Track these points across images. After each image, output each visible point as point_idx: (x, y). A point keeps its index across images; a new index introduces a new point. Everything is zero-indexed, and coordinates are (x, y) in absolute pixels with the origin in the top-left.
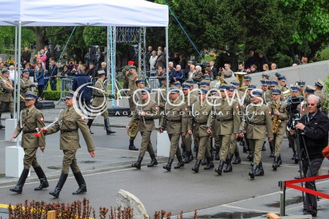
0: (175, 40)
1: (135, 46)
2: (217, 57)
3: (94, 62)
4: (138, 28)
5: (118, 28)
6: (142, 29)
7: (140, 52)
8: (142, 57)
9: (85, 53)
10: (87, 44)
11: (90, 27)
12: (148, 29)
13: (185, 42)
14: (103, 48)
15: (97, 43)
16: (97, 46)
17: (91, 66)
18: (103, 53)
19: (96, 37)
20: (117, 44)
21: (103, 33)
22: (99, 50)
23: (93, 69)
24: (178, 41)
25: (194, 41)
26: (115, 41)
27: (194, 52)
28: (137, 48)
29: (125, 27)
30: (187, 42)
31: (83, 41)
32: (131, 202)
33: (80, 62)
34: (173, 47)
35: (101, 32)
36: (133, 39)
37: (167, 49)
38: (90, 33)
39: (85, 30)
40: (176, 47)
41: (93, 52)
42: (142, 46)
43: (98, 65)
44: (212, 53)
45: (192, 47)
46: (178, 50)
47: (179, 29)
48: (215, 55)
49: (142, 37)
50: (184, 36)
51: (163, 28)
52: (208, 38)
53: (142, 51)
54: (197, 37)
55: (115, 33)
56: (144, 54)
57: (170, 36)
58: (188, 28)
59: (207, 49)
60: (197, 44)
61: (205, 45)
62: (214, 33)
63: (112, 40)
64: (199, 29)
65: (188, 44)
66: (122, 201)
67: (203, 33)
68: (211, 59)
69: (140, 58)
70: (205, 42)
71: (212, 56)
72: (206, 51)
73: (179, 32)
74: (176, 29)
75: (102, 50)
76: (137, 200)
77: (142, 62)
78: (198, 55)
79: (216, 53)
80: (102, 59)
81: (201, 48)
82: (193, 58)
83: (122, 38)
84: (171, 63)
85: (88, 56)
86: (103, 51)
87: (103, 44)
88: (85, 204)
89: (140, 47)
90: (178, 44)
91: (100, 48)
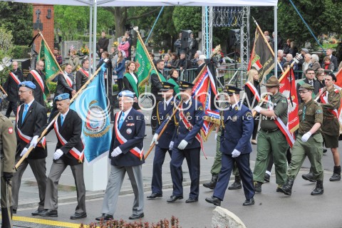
0: (286, 22)
1: (237, 30)
2: (340, 44)
3: (186, 50)
4: (240, 8)
5: (216, 8)
6: (245, 9)
7: (242, 38)
8: (245, 44)
9: (174, 40)
10: (177, 29)
11: (181, 7)
12: (253, 9)
13: (298, 25)
14: (197, 34)
15: (190, 27)
16: (189, 31)
17: (182, 56)
18: (197, 39)
19: (188, 20)
20: (214, 28)
21: (197, 15)
22: (192, 35)
23: (184, 59)
24: (290, 24)
25: (309, 23)
26: (211, 25)
27: (309, 38)
28: (239, 33)
29: (224, 7)
30: (300, 25)
31: (173, 25)
32: (230, 221)
33: (169, 51)
34: (284, 31)
35: (194, 14)
36: (233, 22)
37: (275, 34)
38: (181, 14)
39: (175, 12)
40: (287, 31)
41: (185, 38)
42: (245, 31)
43: (190, 54)
44: (332, 39)
45: (308, 31)
46: (289, 35)
47: (291, 9)
48: (336, 41)
49: (245, 20)
50: (298, 17)
51: (271, 8)
52: (328, 20)
53: (245, 37)
54: (314, 19)
55: (211, 15)
56: (248, 40)
57: (280, 18)
58: (303, 8)
59: (326, 34)
60: (313, 28)
61: (323, 28)
62: (335, 14)
63: (207, 24)
64: (316, 9)
65: (303, 28)
66: (219, 221)
67: (321, 14)
68: (332, 46)
69: (242, 46)
70: (323, 25)
71: (332, 42)
72: (324, 36)
73: (292, 12)
74: (287, 10)
75: (196, 35)
76: (238, 219)
77: (245, 51)
78: (315, 41)
79: (337, 38)
80: (196, 47)
81: (318, 32)
82: (308, 44)
83: (220, 21)
84: (281, 52)
85: (178, 42)
86: (197, 37)
87: (197, 28)
88: (173, 224)
89: (242, 32)
90: (290, 28)
91: (194, 34)
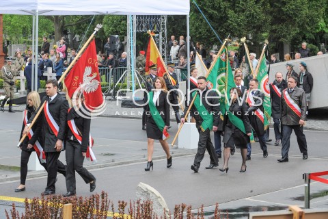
0: (197, 28)
1: (156, 35)
2: (240, 47)
3: (114, 51)
4: (159, 16)
5: (139, 17)
6: (163, 18)
7: (161, 42)
8: (163, 47)
9: (104, 43)
10: (107, 34)
11: (110, 16)
12: (169, 17)
13: (207, 31)
14: (123, 38)
15: (117, 33)
16: (117, 36)
17: (111, 56)
18: (123, 43)
19: (115, 27)
20: (137, 33)
21: (123, 22)
22: (119, 39)
23: (112, 59)
24: (200, 30)
25: (216, 29)
26: (135, 31)
27: (216, 41)
28: (158, 37)
29: (145, 16)
30: (209, 31)
31: (103, 31)
32: (151, 195)
33: (100, 52)
34: (195, 36)
35: (120, 22)
36: (153, 28)
38: (110, 22)
39: (104, 20)
40: (198, 36)
41: (113, 42)
42: (163, 36)
43: (118, 55)
44: (235, 42)
45: (215, 36)
46: (200, 39)
47: (201, 17)
48: (238, 45)
49: (163, 26)
50: (206, 24)
51: (185, 17)
52: (231, 27)
53: (163, 41)
54: (219, 26)
55: (135, 23)
56: (165, 43)
57: (192, 25)
58: (211, 17)
59: (230, 38)
60: (220, 33)
62: (236, 22)
63: (132, 29)
64: (221, 18)
65: (210, 33)
66: (142, 195)
67: (225, 22)
68: (235, 48)
69: (161, 48)
70: (227, 31)
71: (234, 45)
73: (201, 20)
74: (197, 18)
75: (122, 39)
76: (157, 194)
77: (163, 52)
78: (220, 44)
79: (239, 42)
80: (122, 49)
81: (223, 37)
82: (215, 47)
83: (142, 27)
85: (107, 46)
86: (124, 40)
87: (123, 34)
88: (103, 198)
89: (161, 37)
90: (200, 33)
